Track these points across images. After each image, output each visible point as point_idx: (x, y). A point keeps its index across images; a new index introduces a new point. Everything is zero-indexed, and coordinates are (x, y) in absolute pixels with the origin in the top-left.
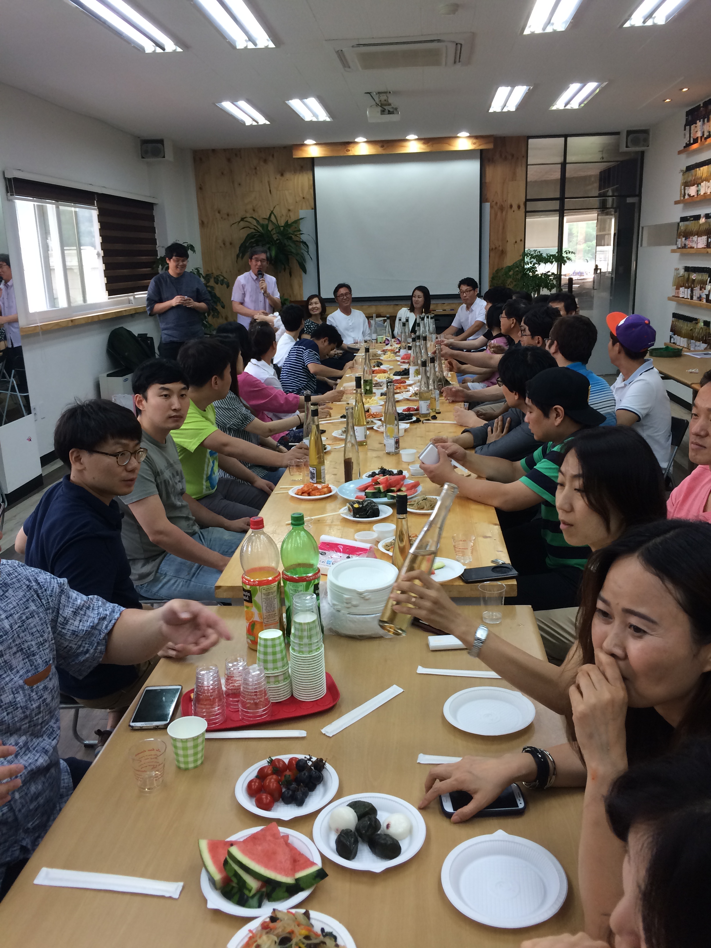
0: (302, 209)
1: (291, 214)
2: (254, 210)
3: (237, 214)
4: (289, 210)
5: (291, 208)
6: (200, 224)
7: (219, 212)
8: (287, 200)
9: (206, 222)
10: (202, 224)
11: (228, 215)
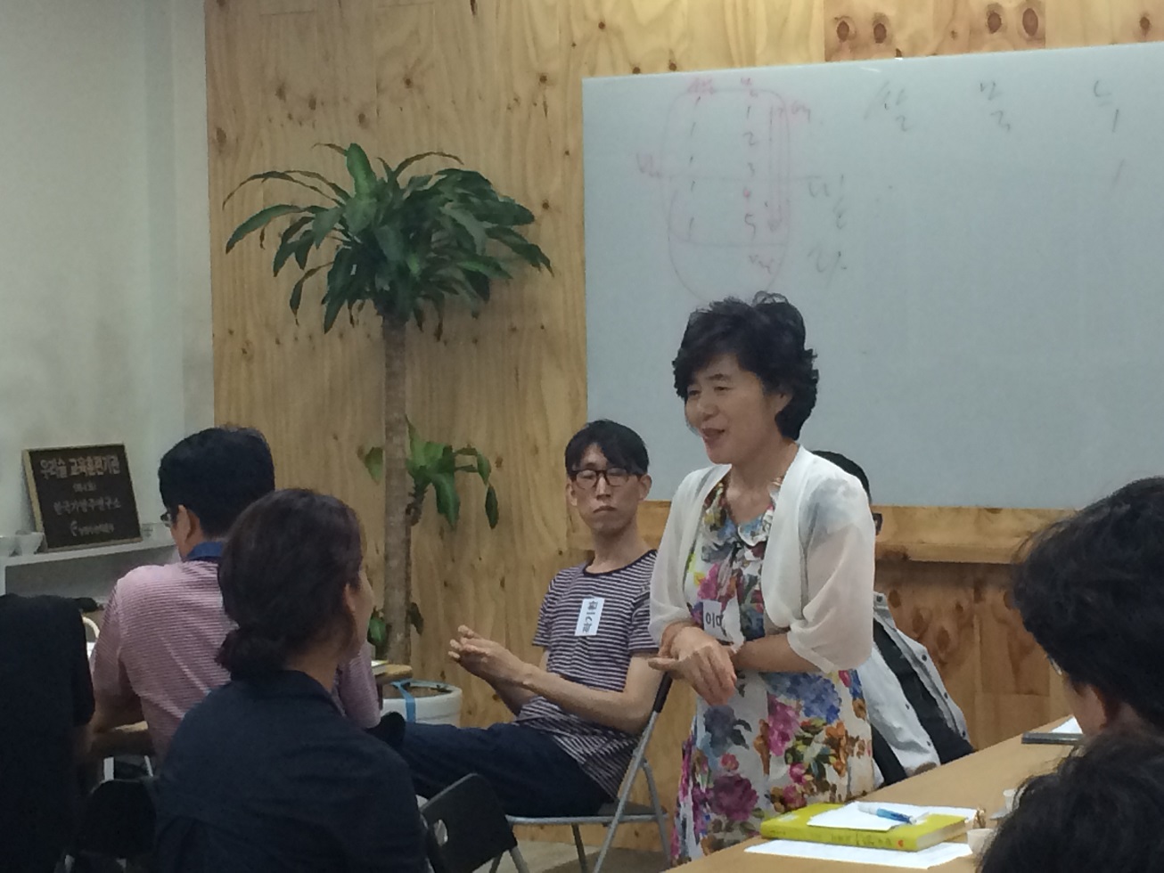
0: (592, 72)
1: (553, 96)
2: (408, 82)
3: (346, 100)
4: (543, 79)
5: (554, 67)
6: (210, 141)
7: (281, 93)
8: (535, 40)
9: (231, 136)
10: (219, 140)
11: (312, 104)
